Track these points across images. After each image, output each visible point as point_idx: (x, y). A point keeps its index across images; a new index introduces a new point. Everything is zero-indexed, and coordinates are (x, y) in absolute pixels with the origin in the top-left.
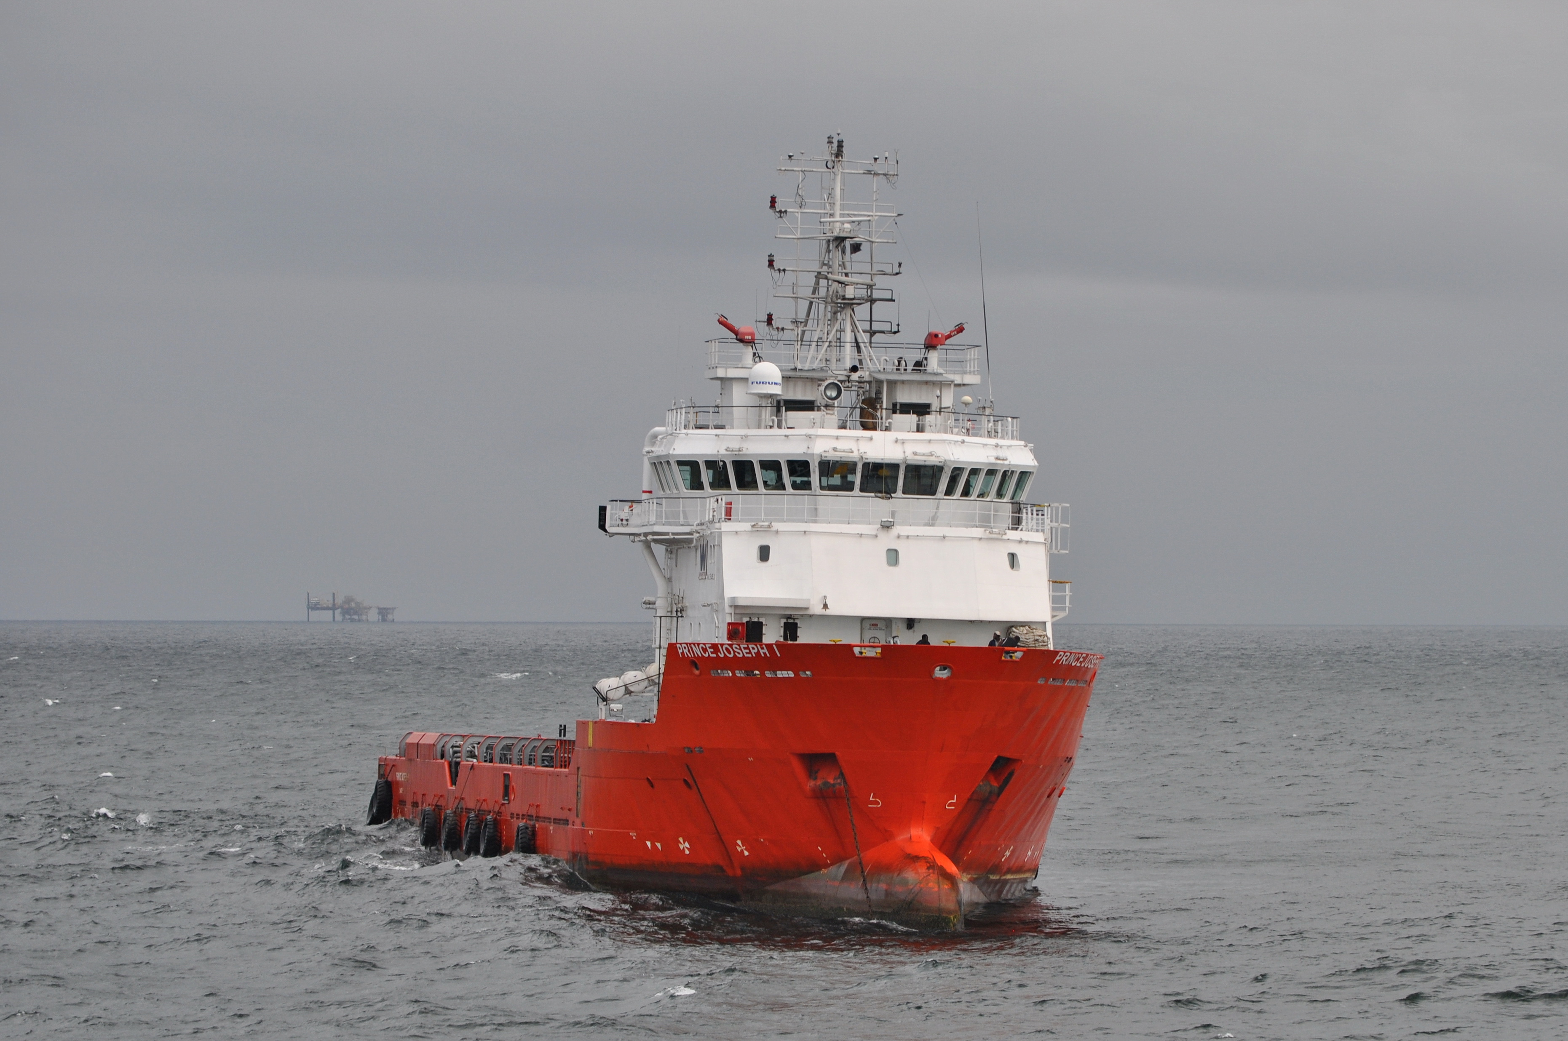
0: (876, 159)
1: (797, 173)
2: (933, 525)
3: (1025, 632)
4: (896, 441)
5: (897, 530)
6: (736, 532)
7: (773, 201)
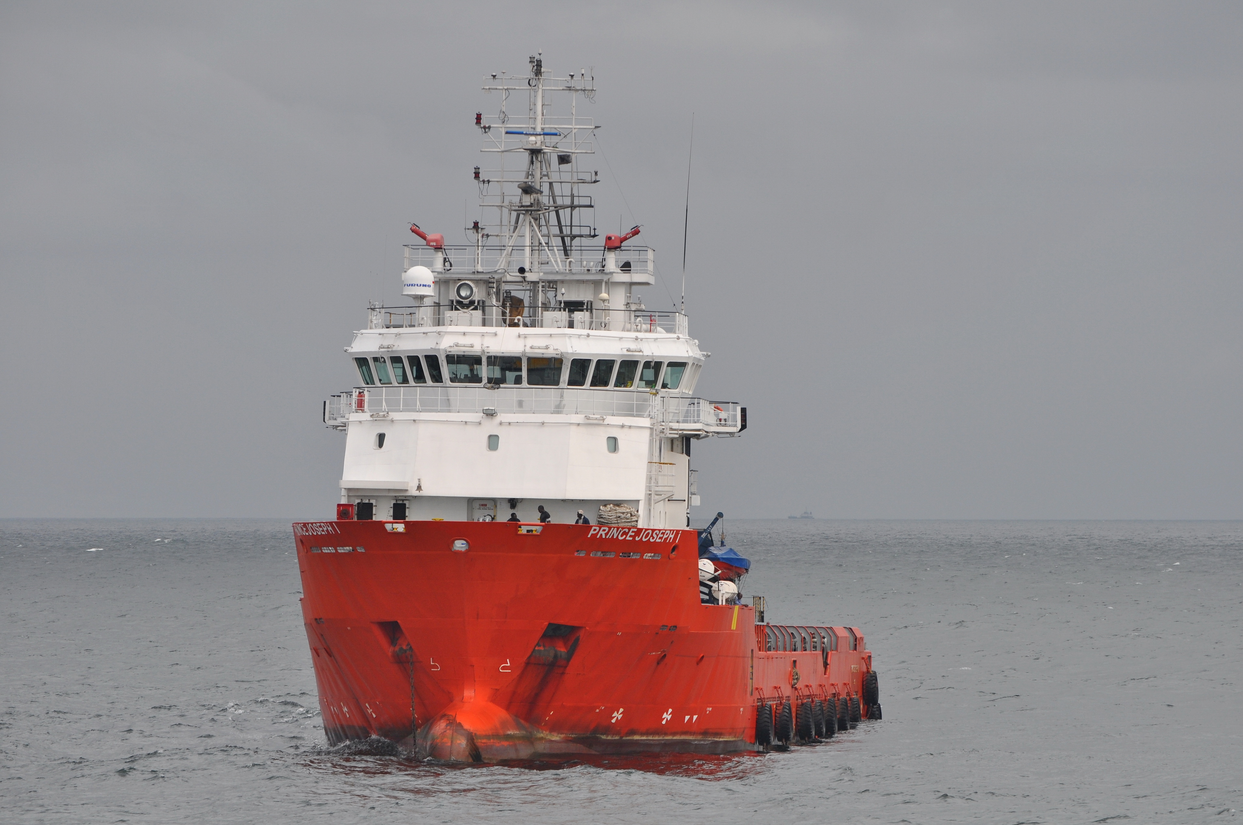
0: (572, 76)
1: (501, 91)
2: (558, 412)
3: (609, 509)
4: (519, 336)
5: (501, 417)
6: (360, 422)
7: (479, 118)
